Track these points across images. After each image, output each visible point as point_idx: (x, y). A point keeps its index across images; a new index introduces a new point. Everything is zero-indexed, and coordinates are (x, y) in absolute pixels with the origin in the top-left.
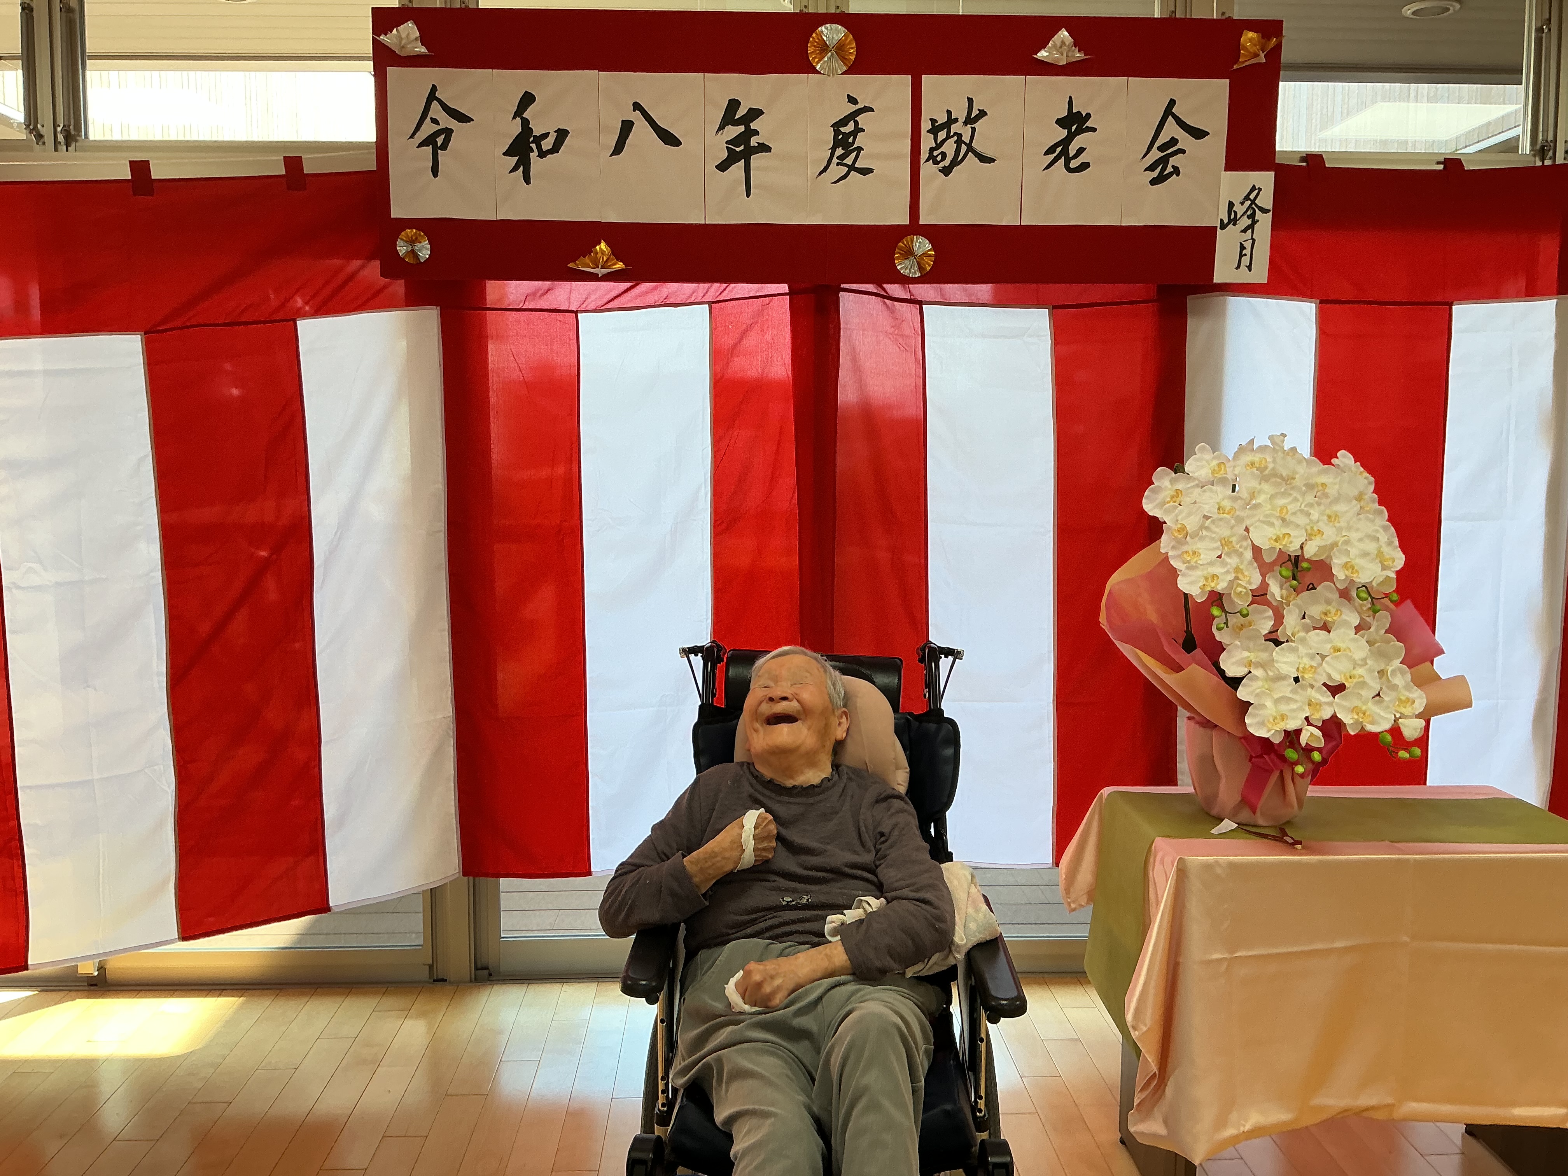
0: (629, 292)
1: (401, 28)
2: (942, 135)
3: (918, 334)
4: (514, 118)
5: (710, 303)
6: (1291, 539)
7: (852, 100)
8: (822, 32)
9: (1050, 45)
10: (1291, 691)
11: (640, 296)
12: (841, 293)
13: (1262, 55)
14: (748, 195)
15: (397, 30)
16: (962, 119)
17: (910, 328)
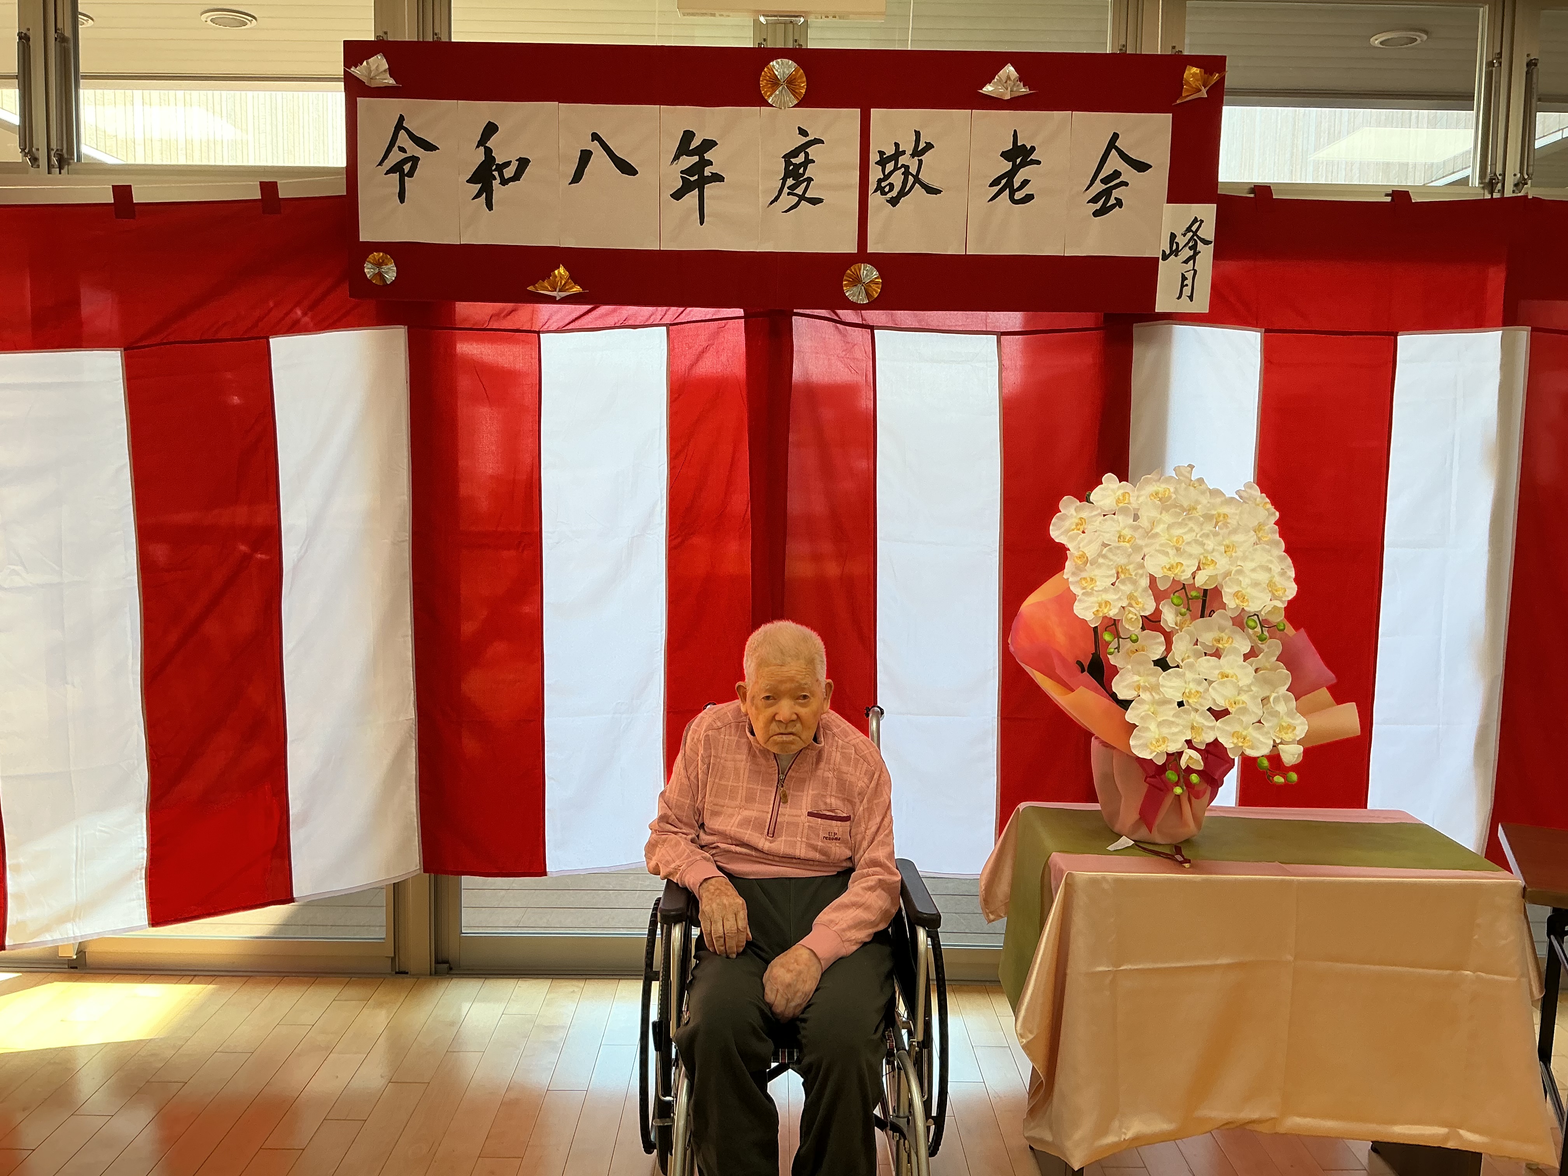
0: (590, 314)
1: (371, 60)
2: (890, 167)
3: (869, 358)
4: (478, 147)
5: (668, 326)
6: (1183, 568)
7: (803, 132)
8: (773, 66)
9: (995, 80)
10: (1174, 716)
11: (600, 318)
12: (794, 318)
13: (1204, 90)
14: (702, 223)
15: (367, 63)
16: (909, 152)
17: (861, 351)
